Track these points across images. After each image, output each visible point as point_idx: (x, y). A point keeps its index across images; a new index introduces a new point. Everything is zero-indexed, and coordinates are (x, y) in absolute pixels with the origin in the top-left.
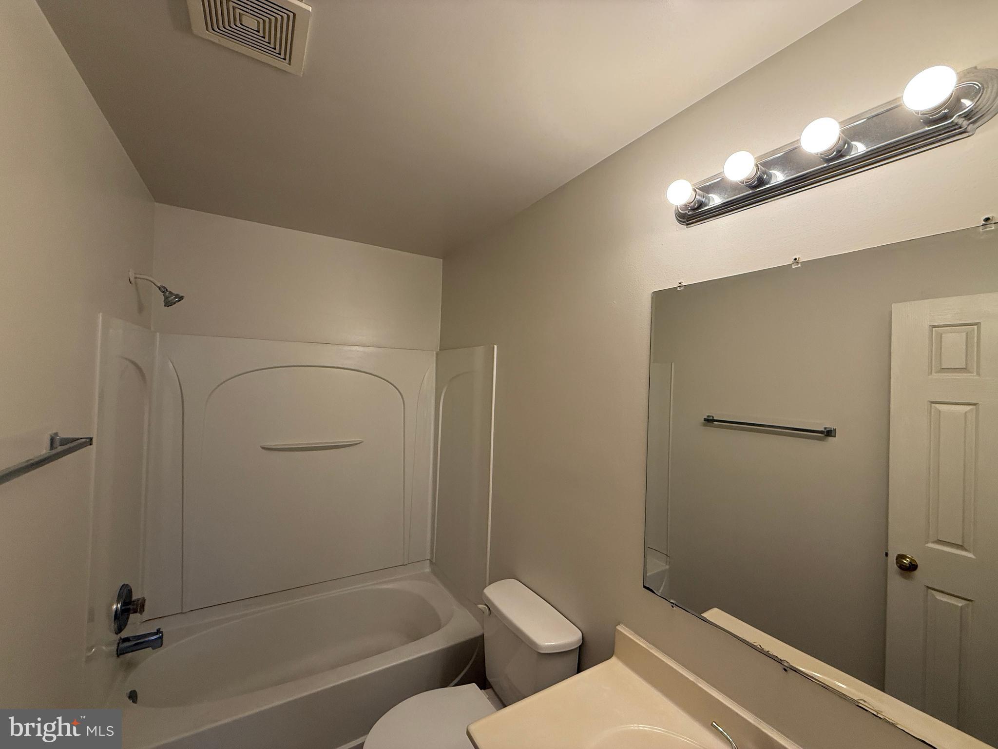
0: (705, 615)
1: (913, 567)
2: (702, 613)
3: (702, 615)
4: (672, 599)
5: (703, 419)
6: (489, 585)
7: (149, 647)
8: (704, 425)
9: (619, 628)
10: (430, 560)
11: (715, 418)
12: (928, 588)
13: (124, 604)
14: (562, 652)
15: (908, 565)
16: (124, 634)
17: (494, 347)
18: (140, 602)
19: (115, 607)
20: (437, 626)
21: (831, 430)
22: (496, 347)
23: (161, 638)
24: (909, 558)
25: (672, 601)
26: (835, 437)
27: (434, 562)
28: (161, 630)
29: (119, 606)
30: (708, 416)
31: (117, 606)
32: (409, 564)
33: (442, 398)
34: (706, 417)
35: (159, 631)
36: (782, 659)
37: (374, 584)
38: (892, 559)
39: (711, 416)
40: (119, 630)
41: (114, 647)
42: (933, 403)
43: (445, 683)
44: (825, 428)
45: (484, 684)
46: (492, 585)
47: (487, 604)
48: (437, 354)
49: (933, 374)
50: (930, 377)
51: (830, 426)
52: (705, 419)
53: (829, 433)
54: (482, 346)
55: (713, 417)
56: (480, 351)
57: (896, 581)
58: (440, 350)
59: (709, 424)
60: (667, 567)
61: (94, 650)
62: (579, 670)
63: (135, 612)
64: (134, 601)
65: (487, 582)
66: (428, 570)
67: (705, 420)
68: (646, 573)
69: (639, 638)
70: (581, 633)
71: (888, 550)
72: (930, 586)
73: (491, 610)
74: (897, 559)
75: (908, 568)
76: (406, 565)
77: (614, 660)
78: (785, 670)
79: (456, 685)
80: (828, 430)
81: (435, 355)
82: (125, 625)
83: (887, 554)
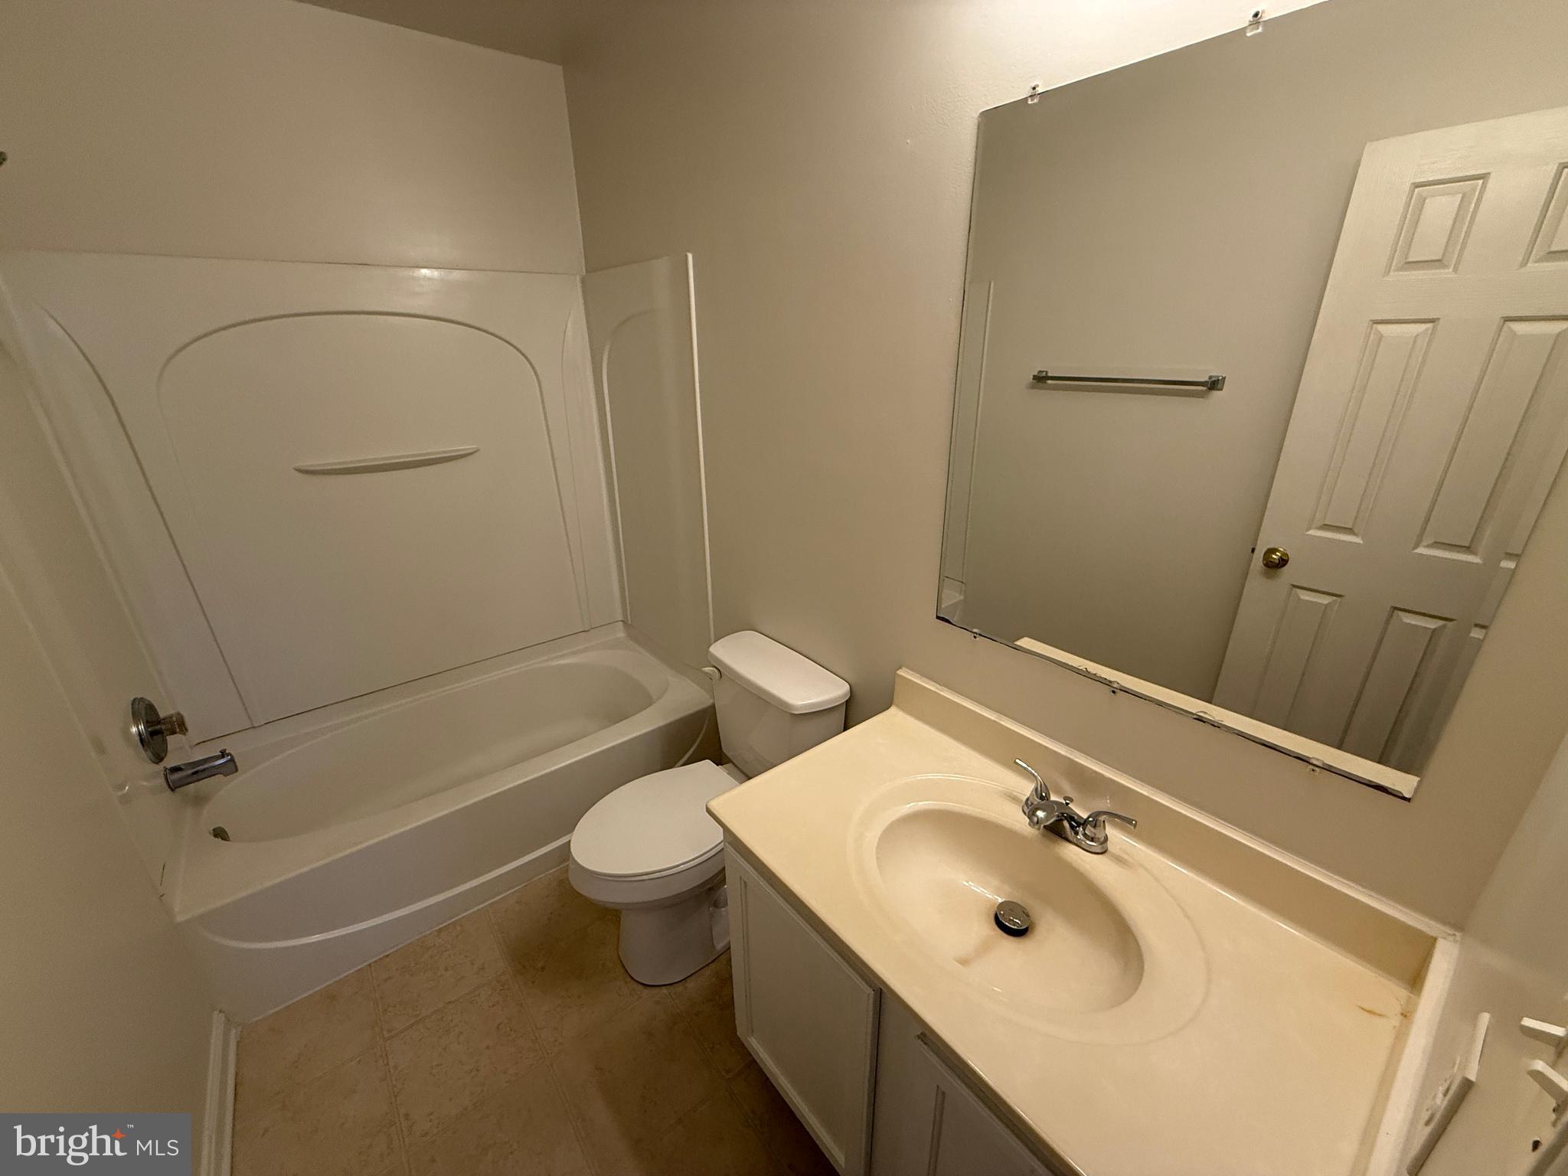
0: (1018, 643)
1: (1283, 562)
2: (1016, 640)
3: (1016, 643)
4: (974, 627)
5: (1032, 377)
6: (716, 641)
7: (217, 774)
8: (1033, 387)
9: (900, 672)
10: (622, 621)
11: (1050, 375)
12: (1294, 586)
13: (148, 724)
14: (826, 709)
15: (1277, 562)
16: (171, 761)
17: (686, 256)
18: (174, 719)
19: (134, 730)
20: (648, 702)
21: (1218, 380)
22: (690, 256)
23: (232, 760)
24: (1279, 551)
25: (975, 630)
26: (1222, 390)
27: (630, 622)
28: (227, 752)
29: (142, 727)
30: (1040, 372)
31: (138, 728)
32: (593, 628)
33: (605, 366)
34: (1036, 374)
35: (223, 754)
36: (1112, 680)
37: (546, 660)
38: (1259, 557)
39: (1043, 371)
40: (158, 758)
41: (161, 781)
42: (1376, 323)
43: (668, 764)
44: (1210, 377)
45: (720, 760)
46: (719, 641)
47: (714, 664)
48: (583, 281)
49: (1392, 273)
50: (1386, 279)
51: (1216, 373)
52: (1034, 376)
53: (1214, 384)
54: (666, 258)
55: (1047, 372)
56: (661, 267)
57: (1257, 584)
58: (587, 271)
59: (1041, 384)
60: (962, 597)
61: (127, 788)
62: (846, 728)
63: (174, 733)
64: (164, 719)
65: (713, 638)
66: (621, 634)
67: (1034, 379)
68: (941, 605)
69: (927, 681)
70: (848, 686)
71: (1256, 545)
72: (1296, 584)
73: (722, 672)
74: (1265, 554)
75: (1275, 564)
76: (588, 631)
77: (893, 710)
78: (1114, 692)
79: (682, 766)
80: (1213, 379)
81: (579, 285)
82: (166, 751)
83: (1253, 550)
